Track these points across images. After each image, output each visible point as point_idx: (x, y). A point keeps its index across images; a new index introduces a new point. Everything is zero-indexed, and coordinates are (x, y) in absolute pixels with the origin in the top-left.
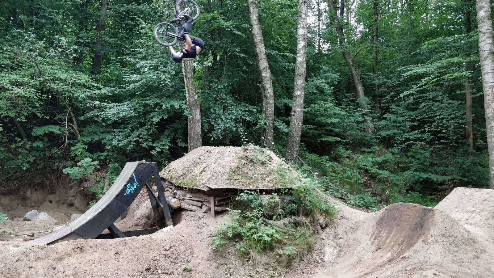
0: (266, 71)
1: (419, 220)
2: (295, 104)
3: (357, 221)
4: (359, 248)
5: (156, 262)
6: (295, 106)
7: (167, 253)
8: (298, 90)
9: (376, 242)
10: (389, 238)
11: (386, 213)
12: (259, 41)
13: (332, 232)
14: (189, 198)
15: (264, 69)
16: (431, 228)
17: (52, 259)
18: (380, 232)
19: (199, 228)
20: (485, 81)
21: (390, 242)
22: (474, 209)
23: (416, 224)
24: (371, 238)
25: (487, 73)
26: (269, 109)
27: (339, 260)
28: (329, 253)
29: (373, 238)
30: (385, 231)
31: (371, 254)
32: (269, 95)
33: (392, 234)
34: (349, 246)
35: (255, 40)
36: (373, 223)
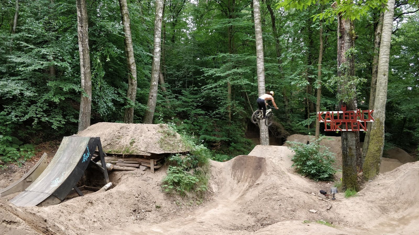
0: (134, 66)
1: (257, 164)
2: (152, 91)
3: (221, 167)
4: (228, 183)
5: (136, 205)
6: (153, 92)
7: (138, 199)
8: (155, 81)
9: (236, 178)
10: (242, 175)
11: (236, 161)
12: (130, 42)
13: (210, 175)
14: (121, 162)
15: (133, 63)
16: (266, 167)
17: (77, 212)
18: (236, 172)
19: (146, 181)
20: (260, 85)
21: (244, 177)
22: (270, 157)
23: (256, 166)
24: (231, 176)
25: (261, 81)
26: (134, 93)
27: (221, 191)
28: (214, 188)
29: (233, 176)
30: (238, 172)
31: (237, 185)
32: (135, 83)
33: (244, 173)
34: (222, 182)
35: (127, 41)
36: (230, 168)
